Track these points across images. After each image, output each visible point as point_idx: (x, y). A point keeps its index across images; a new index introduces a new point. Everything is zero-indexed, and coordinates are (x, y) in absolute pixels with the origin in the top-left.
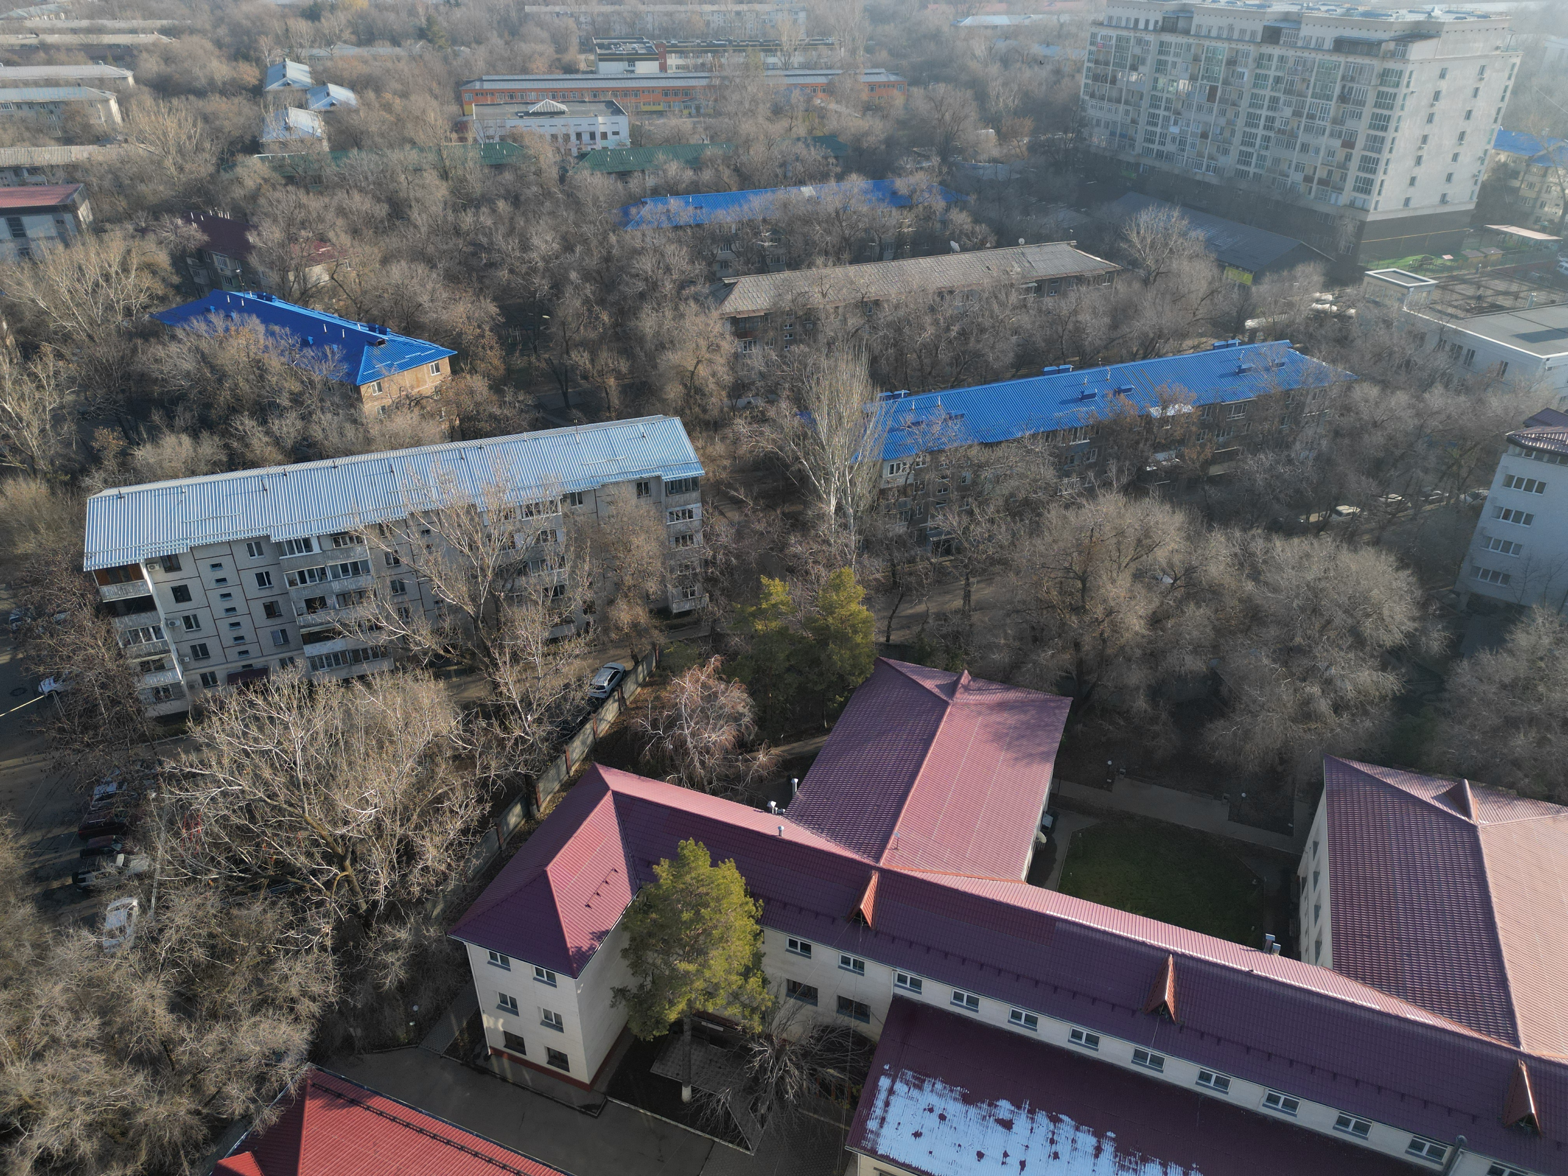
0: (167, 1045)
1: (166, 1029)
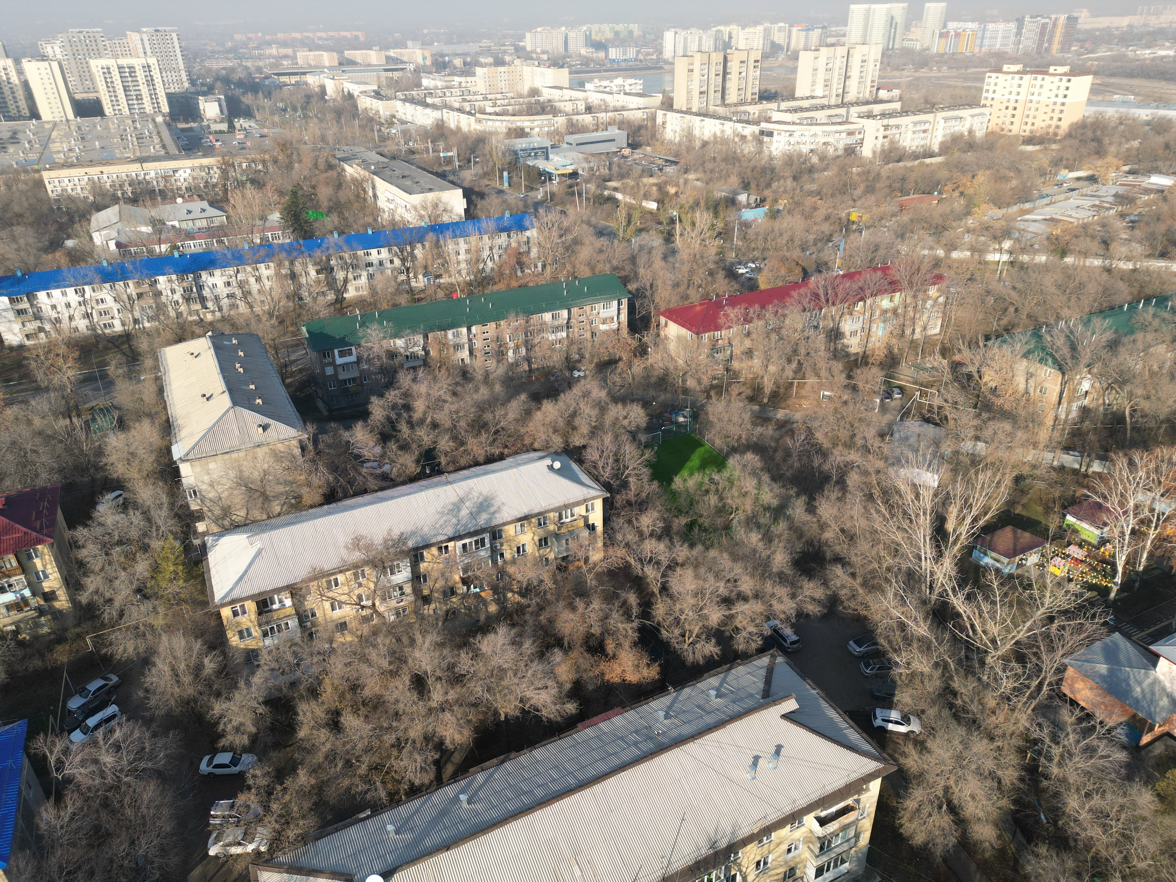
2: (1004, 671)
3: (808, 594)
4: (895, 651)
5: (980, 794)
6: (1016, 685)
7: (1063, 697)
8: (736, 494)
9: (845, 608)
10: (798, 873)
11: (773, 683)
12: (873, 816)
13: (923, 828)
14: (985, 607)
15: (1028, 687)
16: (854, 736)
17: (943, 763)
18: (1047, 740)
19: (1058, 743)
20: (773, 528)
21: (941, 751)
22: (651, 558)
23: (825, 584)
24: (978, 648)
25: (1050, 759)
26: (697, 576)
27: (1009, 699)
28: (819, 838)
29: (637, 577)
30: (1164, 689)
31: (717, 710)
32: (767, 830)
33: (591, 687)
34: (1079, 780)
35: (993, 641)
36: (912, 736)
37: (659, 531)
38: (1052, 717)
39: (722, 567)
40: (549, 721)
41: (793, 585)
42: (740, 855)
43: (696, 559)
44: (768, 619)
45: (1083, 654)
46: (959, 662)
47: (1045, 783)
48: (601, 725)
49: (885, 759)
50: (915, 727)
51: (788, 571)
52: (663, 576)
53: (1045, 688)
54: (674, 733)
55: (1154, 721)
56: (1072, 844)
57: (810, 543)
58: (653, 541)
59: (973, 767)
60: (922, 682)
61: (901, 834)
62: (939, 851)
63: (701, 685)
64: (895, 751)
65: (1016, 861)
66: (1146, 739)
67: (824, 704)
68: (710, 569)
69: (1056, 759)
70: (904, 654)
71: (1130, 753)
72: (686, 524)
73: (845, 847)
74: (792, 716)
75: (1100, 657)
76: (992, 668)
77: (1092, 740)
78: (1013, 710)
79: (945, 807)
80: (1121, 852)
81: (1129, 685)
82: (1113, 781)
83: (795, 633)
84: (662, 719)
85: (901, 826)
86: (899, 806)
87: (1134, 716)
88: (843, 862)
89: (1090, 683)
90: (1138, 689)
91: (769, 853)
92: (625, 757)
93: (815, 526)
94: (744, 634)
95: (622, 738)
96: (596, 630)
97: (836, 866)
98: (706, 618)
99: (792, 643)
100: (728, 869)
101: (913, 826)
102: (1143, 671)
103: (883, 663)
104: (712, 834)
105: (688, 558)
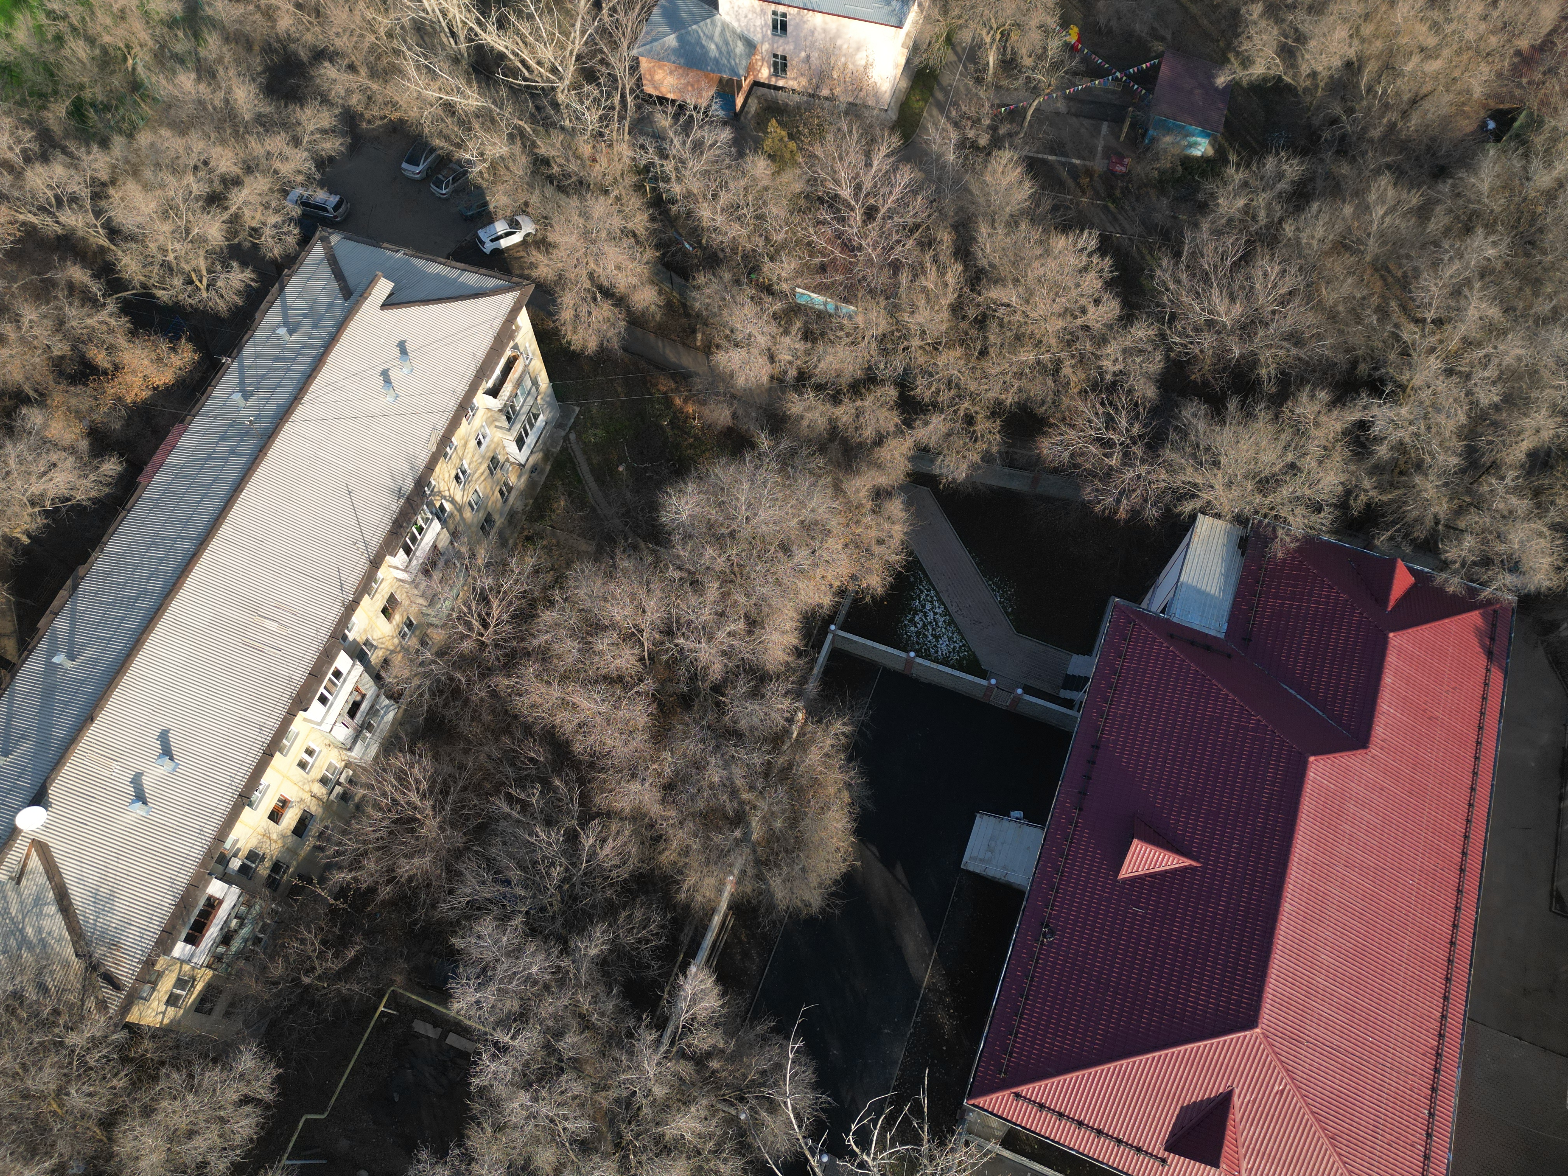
0: (1494, 468)
1: (1509, 459)
2: (582, 103)
3: (312, 127)
4: (459, 146)
5: (622, 259)
6: (600, 112)
7: (649, 99)
8: (109, 21)
9: (369, 122)
10: (501, 458)
11: (346, 274)
12: (538, 352)
13: (590, 331)
14: (524, 28)
15: (613, 108)
16: (472, 279)
17: (575, 250)
18: (657, 161)
19: (667, 157)
20: (203, 53)
21: (566, 239)
22: (57, 197)
23: (325, 100)
24: (543, 89)
25: (667, 180)
26: (147, 187)
27: (601, 135)
28: (500, 411)
29: (58, 238)
30: (734, 32)
31: (302, 348)
32: (445, 440)
33: (117, 425)
34: (701, 185)
35: (554, 70)
36: (530, 240)
37: (34, 147)
38: (650, 130)
39: (172, 154)
40: (95, 501)
41: (286, 125)
42: (433, 483)
43: (127, 162)
44: (285, 193)
45: (647, 33)
46: (533, 120)
47: (674, 208)
48: (170, 460)
49: (517, 284)
50: (528, 227)
51: (267, 109)
52: (97, 214)
53: (629, 99)
54: (271, 409)
55: (739, 76)
56: (721, 256)
57: (268, 49)
58: (39, 168)
59: (604, 235)
60: (508, 169)
61: (574, 351)
62: (615, 344)
63: (261, 331)
64: (522, 268)
65: (684, 305)
66: (739, 101)
67: (419, 263)
68: (158, 166)
69: (673, 177)
70: (470, 145)
71: (733, 126)
72: (70, 114)
73: (530, 400)
74: (394, 299)
75: (664, 28)
76: (568, 106)
77: (696, 133)
78: (610, 146)
79: (599, 296)
80: (761, 235)
81: (703, 47)
82: (729, 167)
83: (331, 192)
84: (242, 403)
85: (569, 343)
86: (557, 323)
87: (721, 80)
88: (536, 417)
89: (668, 66)
90: (713, 47)
91: (461, 460)
92: (231, 474)
93: (258, 16)
94: (268, 232)
95: (210, 458)
96: (60, 348)
97: (532, 426)
98: (201, 240)
99: (336, 207)
100: (430, 505)
101: (581, 336)
102: (708, 21)
103: (454, 171)
104: (391, 484)
105: (114, 167)
